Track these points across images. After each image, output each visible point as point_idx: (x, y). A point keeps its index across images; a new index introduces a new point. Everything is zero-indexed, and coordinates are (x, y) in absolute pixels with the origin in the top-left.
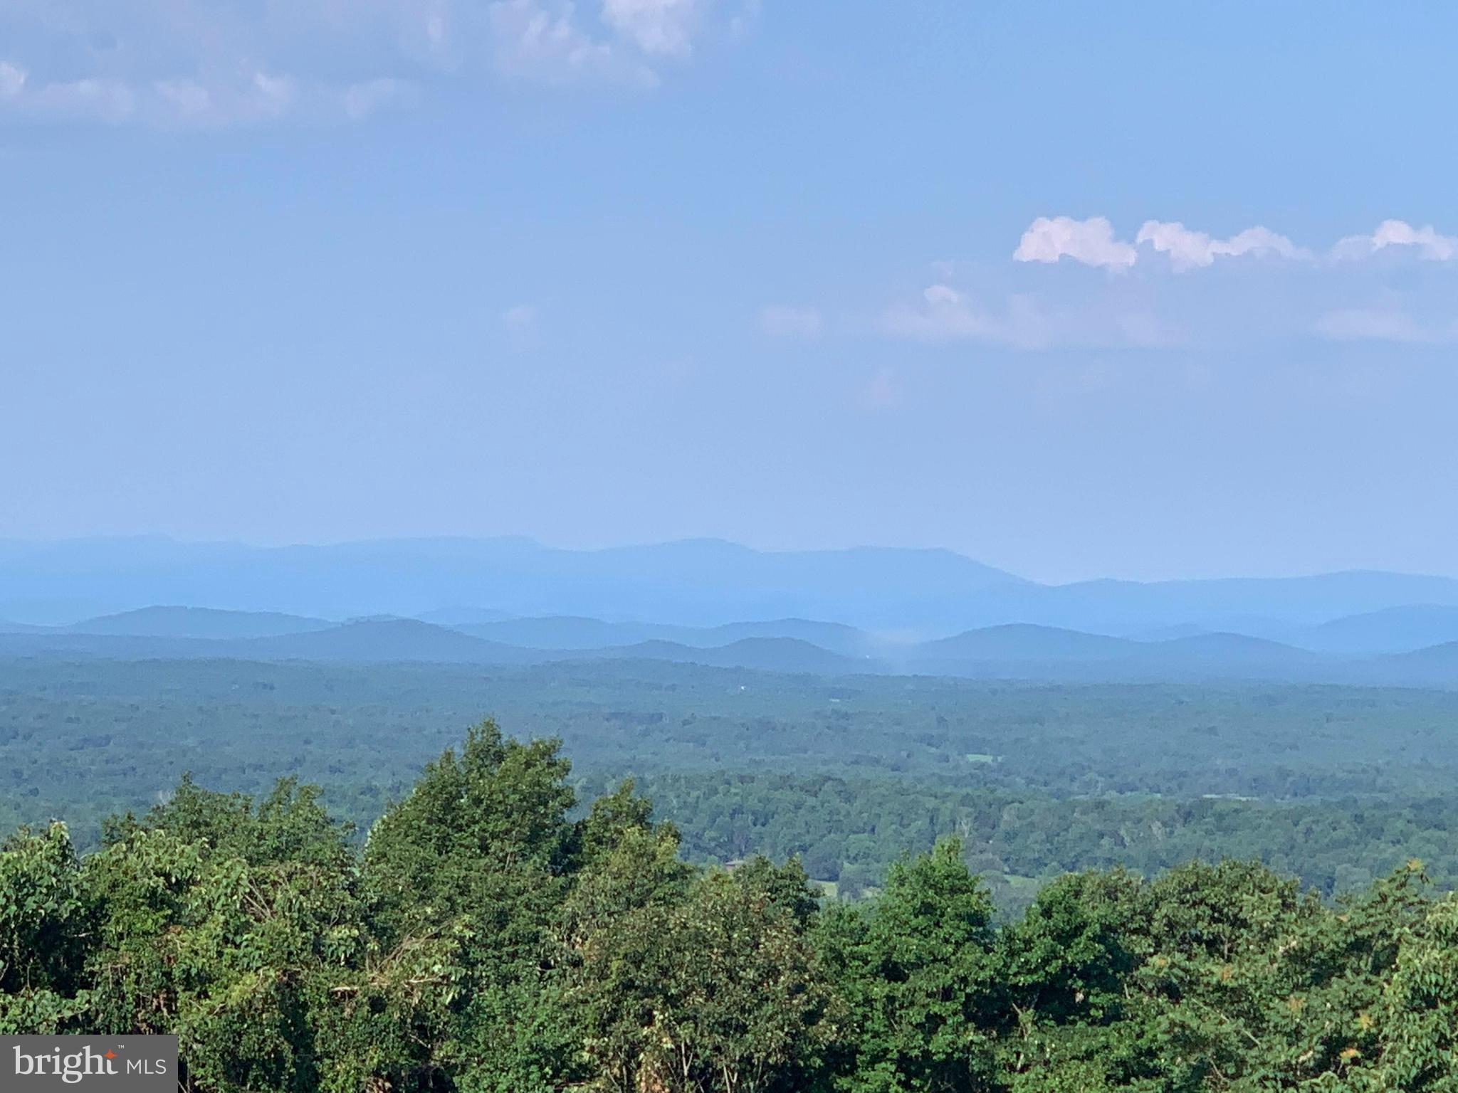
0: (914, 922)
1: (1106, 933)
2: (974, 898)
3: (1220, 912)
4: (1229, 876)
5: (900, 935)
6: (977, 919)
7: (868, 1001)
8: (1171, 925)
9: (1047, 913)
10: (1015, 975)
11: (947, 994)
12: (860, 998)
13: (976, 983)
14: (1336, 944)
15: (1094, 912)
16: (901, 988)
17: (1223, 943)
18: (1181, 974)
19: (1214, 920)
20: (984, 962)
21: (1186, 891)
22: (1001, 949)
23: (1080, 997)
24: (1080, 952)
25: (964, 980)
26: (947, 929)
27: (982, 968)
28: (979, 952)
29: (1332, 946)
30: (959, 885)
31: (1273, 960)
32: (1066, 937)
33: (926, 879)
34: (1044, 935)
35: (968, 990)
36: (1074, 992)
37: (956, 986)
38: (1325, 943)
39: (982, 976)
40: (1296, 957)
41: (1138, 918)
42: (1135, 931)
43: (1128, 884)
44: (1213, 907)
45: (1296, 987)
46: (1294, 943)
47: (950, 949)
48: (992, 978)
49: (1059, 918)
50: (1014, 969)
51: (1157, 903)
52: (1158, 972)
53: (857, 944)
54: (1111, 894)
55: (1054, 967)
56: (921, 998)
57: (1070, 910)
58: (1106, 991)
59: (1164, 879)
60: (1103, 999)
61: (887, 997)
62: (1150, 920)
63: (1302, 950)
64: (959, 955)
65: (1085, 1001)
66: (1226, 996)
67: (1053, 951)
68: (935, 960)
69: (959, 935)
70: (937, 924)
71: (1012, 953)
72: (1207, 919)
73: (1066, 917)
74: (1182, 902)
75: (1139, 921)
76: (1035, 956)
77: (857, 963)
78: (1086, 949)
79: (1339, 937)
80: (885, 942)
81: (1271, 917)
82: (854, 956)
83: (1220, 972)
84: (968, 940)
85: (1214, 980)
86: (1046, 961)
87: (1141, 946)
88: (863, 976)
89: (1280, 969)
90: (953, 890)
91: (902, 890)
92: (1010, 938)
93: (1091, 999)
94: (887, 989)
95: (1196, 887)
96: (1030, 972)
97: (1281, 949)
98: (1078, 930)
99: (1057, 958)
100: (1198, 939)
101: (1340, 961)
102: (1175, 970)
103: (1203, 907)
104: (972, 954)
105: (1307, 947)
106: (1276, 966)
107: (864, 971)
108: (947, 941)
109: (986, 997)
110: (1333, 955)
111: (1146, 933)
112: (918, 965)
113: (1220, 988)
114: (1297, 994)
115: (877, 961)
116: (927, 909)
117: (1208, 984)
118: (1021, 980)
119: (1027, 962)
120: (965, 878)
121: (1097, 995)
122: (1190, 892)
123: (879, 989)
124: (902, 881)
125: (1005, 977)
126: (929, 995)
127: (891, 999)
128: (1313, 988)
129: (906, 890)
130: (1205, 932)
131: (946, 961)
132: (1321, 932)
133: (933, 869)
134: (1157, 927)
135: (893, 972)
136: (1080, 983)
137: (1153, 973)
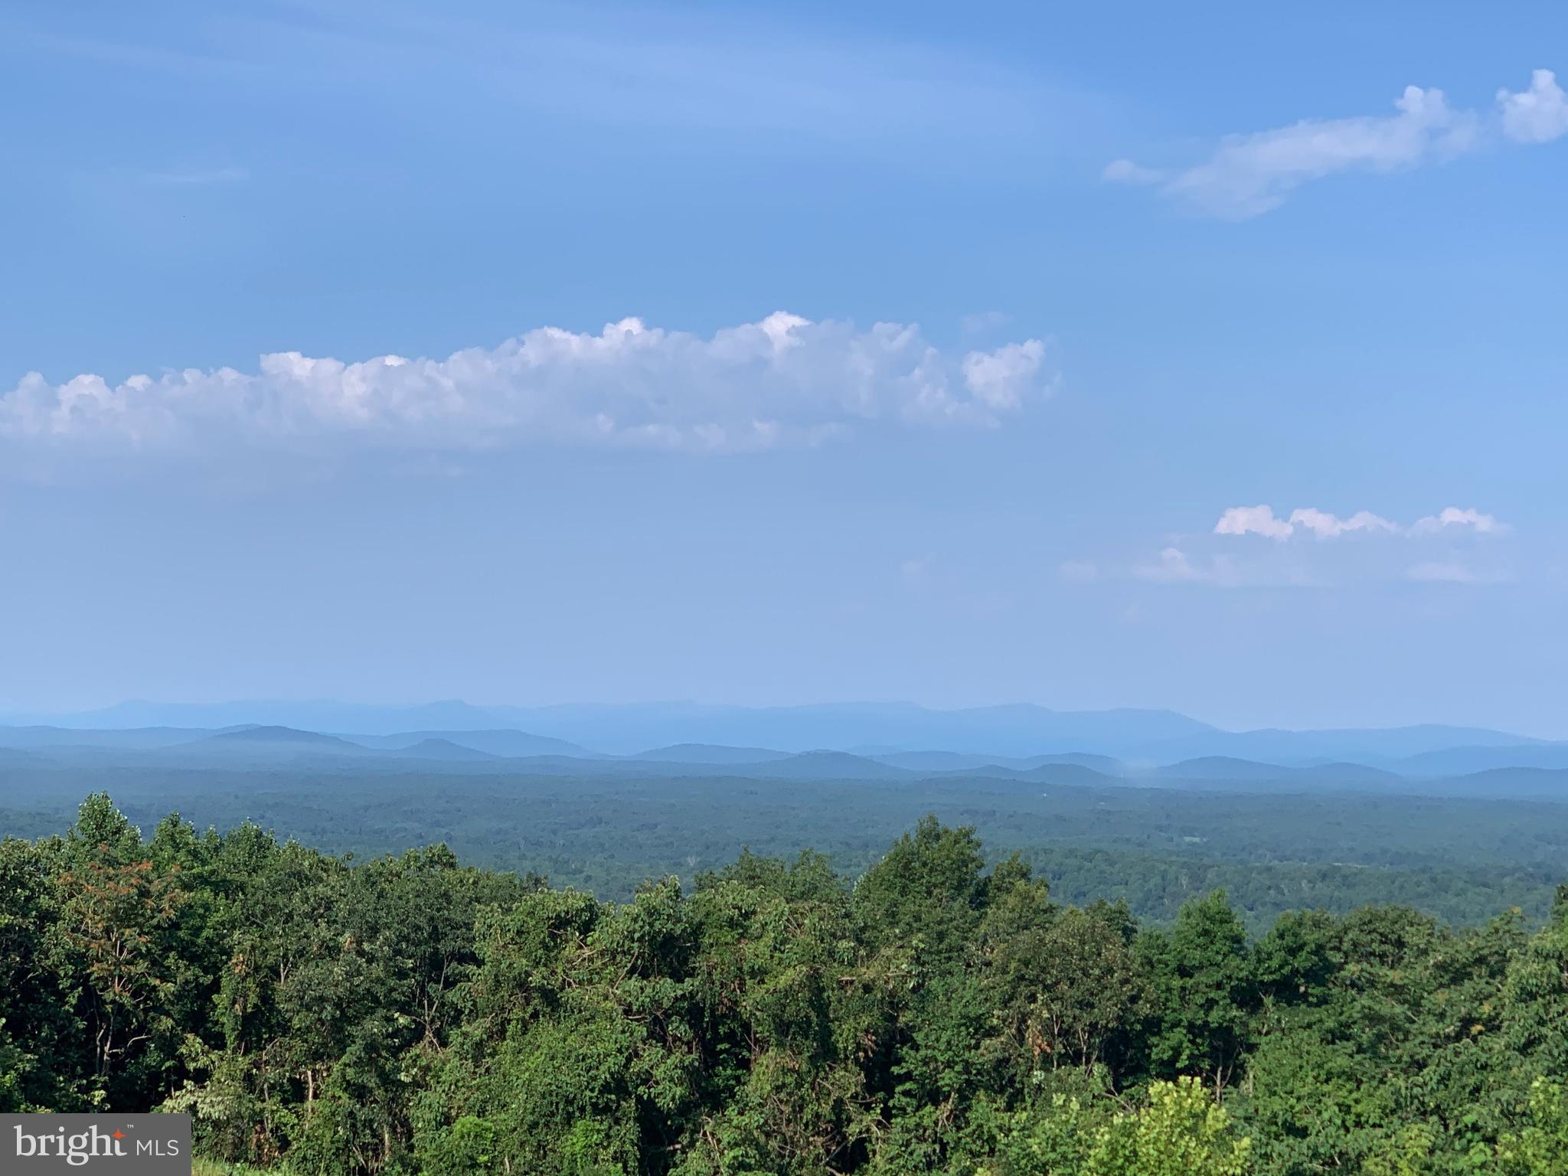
0: (1197, 941)
1: (1319, 949)
2: (1235, 927)
3: (1386, 937)
4: (1392, 915)
5: (1189, 949)
6: (1237, 940)
7: (1169, 990)
8: (1355, 945)
9: (1281, 936)
10: (1262, 975)
11: (1219, 986)
12: (1163, 987)
13: (1237, 979)
14: (1467, 959)
15: (1311, 937)
16: (1189, 982)
17: (1387, 957)
18: (1368, 976)
19: (1382, 942)
20: (1242, 966)
21: (1364, 924)
22: (1253, 958)
23: (1302, 989)
24: (1302, 961)
25: (1229, 978)
26: (1218, 945)
27: (1241, 970)
28: (1238, 960)
29: (1464, 960)
30: (1225, 919)
31: (1426, 968)
32: (1293, 952)
33: (1204, 913)
34: (1280, 950)
35: (1232, 984)
36: (1298, 986)
37: (1225, 981)
38: (1460, 957)
39: (1241, 975)
40: (1441, 967)
41: (1333, 940)
42: (1331, 949)
43: (1327, 919)
44: (1381, 935)
45: (1441, 985)
46: (1440, 958)
47: (1220, 958)
48: (1247, 976)
49: (1289, 940)
50: (1261, 971)
51: (1346, 930)
52: (1352, 974)
53: (1161, 954)
54: (1317, 924)
55: (1286, 970)
56: (1202, 987)
57: (1295, 935)
58: (1320, 986)
59: (1350, 917)
60: (1318, 991)
61: (1181, 987)
62: (1341, 942)
63: (1445, 962)
64: (1226, 961)
65: (1306, 992)
66: (1396, 991)
67: (1286, 961)
68: (1211, 965)
69: (1225, 949)
70: (1212, 942)
71: (1259, 961)
72: (1378, 942)
73: (1293, 939)
74: (1362, 931)
75: (1335, 943)
76: (1275, 963)
77: (1161, 966)
78: (1306, 960)
79: (1468, 954)
80: (1179, 953)
81: (1425, 941)
82: (1159, 961)
83: (1395, 976)
84: (1232, 952)
85: (1389, 980)
86: (1281, 967)
87: (1336, 958)
88: (1165, 974)
89: (1431, 974)
90: (1222, 922)
91: (1189, 921)
92: (1258, 952)
93: (1310, 991)
94: (1181, 982)
95: (1370, 922)
96: (1271, 973)
97: (1432, 962)
98: (1301, 948)
99: (1288, 964)
100: (1373, 954)
101: (1469, 969)
102: (1364, 974)
103: (1375, 934)
104: (1234, 961)
105: (1449, 962)
106: (1428, 971)
107: (1166, 971)
108: (1218, 953)
109: (1243, 988)
110: (1464, 966)
111: (1338, 949)
112: (1201, 967)
113: (1392, 985)
114: (1442, 990)
115: (1173, 965)
116: (1206, 933)
117: (1385, 982)
118: (1266, 978)
119: (1269, 967)
120: (1230, 914)
121: (1313, 988)
122: (1367, 924)
123: (1177, 983)
124: (1188, 915)
125: (1255, 976)
126: (1207, 987)
127: (1183, 989)
128: (1452, 986)
129: (1192, 921)
130: (1377, 950)
131: (1218, 965)
132: (1457, 951)
133: (1209, 908)
134: (1346, 946)
135: (1184, 972)
136: (1302, 980)
137: (1349, 975)
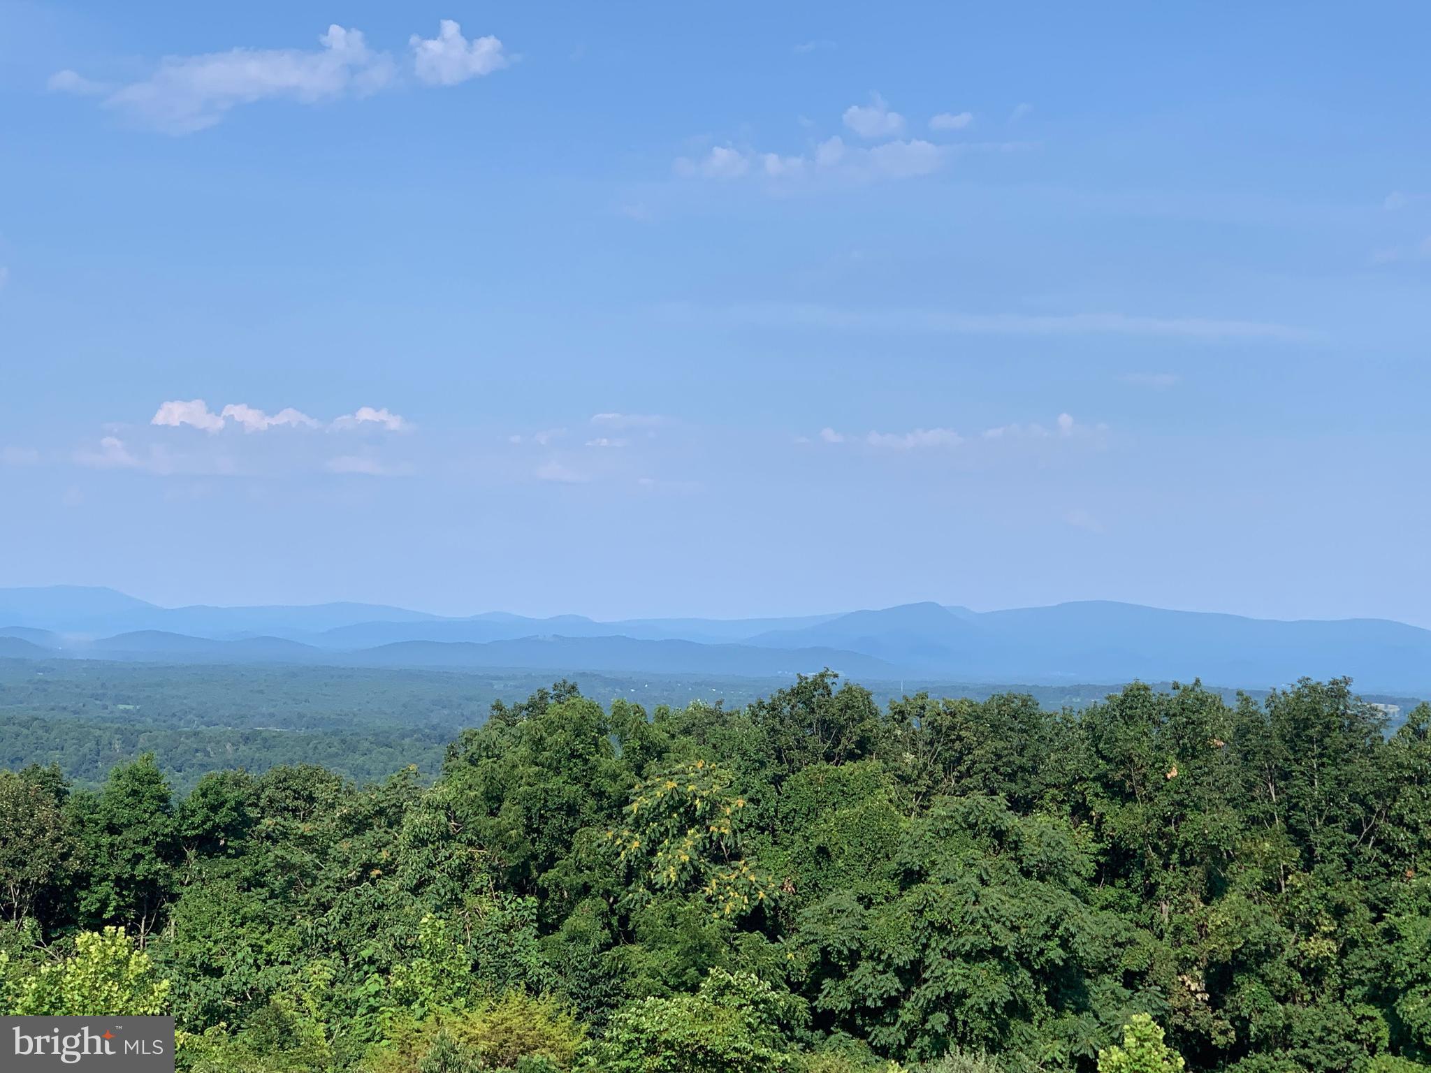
0: (126, 801)
1: (239, 805)
2: (162, 787)
3: (299, 793)
4: (305, 773)
5: (118, 808)
6: (163, 799)
7: (98, 846)
8: (271, 801)
9: (204, 795)
10: (186, 830)
11: (146, 841)
12: (93, 845)
13: (163, 835)
14: (369, 811)
15: (231, 795)
16: (118, 839)
17: (300, 811)
18: (281, 828)
19: (295, 798)
20: (168, 823)
21: (280, 782)
22: (178, 815)
23: (222, 842)
24: (221, 818)
25: (156, 834)
26: (146, 804)
27: (166, 827)
28: (164, 818)
29: (366, 812)
30: (153, 779)
31: (333, 820)
32: (214, 808)
33: (133, 774)
34: (203, 807)
35: (158, 839)
36: (219, 840)
37: (151, 837)
38: (363, 810)
39: (166, 831)
40: (346, 819)
41: (252, 797)
42: (250, 805)
43: (246, 779)
44: (295, 791)
45: (346, 835)
46: (345, 811)
47: (147, 815)
48: (172, 831)
49: (211, 798)
50: (185, 827)
51: (263, 788)
52: (268, 828)
53: (92, 814)
54: (237, 783)
55: (208, 825)
56: (130, 843)
57: (218, 793)
58: (237, 838)
59: (268, 776)
60: (235, 843)
61: (110, 844)
62: (259, 798)
63: (349, 814)
64: (152, 819)
65: (225, 844)
66: (306, 841)
67: (208, 816)
68: (139, 822)
69: (152, 807)
70: (140, 802)
71: (184, 818)
72: (291, 798)
73: (216, 797)
74: (277, 788)
75: (253, 799)
76: (197, 819)
77: (91, 825)
78: (227, 815)
79: (370, 807)
80: (109, 812)
81: (332, 796)
82: (90, 821)
83: (305, 828)
84: (159, 810)
85: (299, 832)
86: (204, 823)
87: (253, 813)
88: (95, 832)
89: (337, 825)
90: (150, 783)
91: (119, 782)
92: (183, 810)
93: (229, 843)
94: (110, 840)
95: (285, 780)
96: (194, 828)
97: (338, 814)
98: (222, 804)
99: (209, 820)
100: (286, 809)
101: (370, 820)
102: (278, 827)
103: (289, 791)
104: (160, 819)
105: (352, 813)
106: (335, 823)
107: (96, 829)
108: (145, 811)
109: (168, 843)
110: (366, 817)
111: (256, 806)
112: (129, 825)
113: (302, 836)
114: (346, 839)
115: (103, 823)
116: (135, 793)
117: (296, 834)
118: (189, 833)
119: (192, 823)
120: (157, 775)
121: (232, 841)
122: (281, 784)
123: (105, 840)
124: (119, 777)
125: (179, 831)
126: (134, 843)
127: (112, 845)
128: (355, 836)
129: (122, 782)
130: (291, 805)
131: (145, 822)
132: (360, 805)
133: (138, 770)
134: (263, 802)
135: (112, 829)
136: (223, 834)
137: (265, 828)
